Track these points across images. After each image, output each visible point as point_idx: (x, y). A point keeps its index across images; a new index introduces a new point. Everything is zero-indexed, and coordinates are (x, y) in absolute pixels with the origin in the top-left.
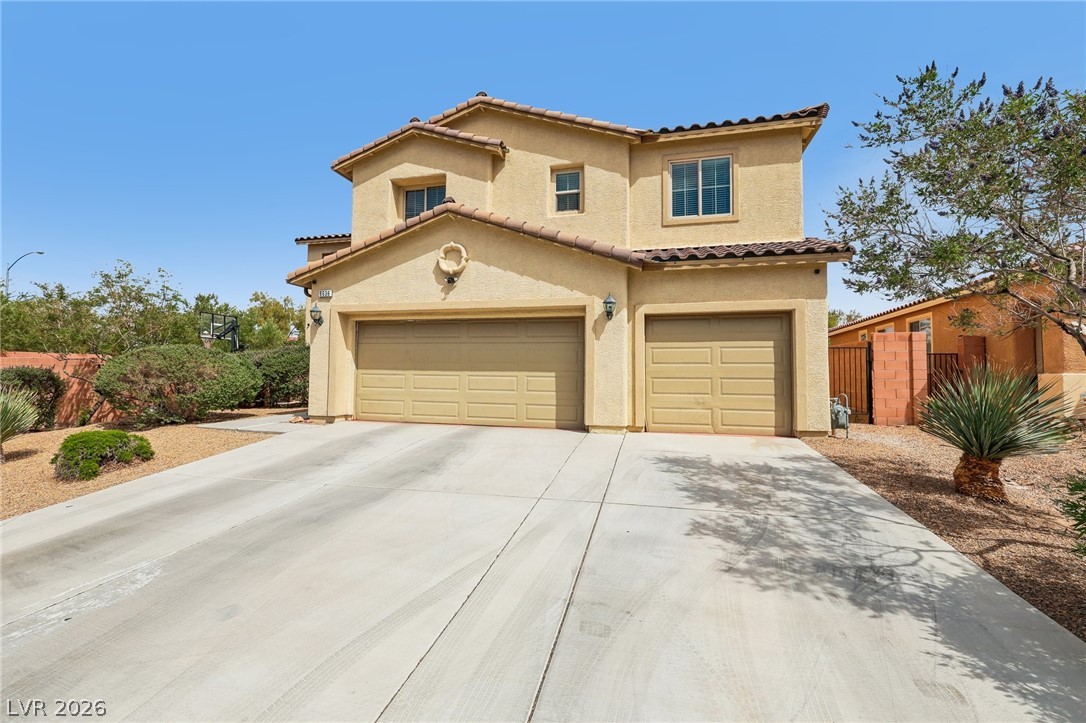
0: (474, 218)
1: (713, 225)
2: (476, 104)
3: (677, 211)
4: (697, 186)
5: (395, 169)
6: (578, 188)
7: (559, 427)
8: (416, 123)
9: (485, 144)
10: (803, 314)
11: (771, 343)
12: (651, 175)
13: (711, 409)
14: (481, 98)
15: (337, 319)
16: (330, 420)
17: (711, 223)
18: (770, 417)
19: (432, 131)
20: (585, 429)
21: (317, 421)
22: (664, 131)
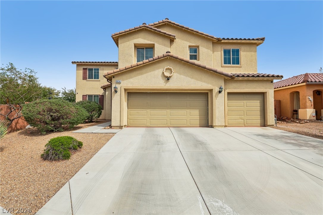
0: (178, 59)
1: (235, 68)
2: (165, 22)
3: (225, 63)
4: (230, 56)
5: (135, 40)
6: (196, 53)
7: (200, 127)
8: (145, 25)
9: (170, 35)
10: (269, 93)
11: (259, 101)
12: (218, 51)
13: (244, 120)
14: (167, 20)
15: (123, 91)
16: (121, 127)
17: (234, 67)
18: (258, 121)
19: (151, 29)
20: (212, 127)
21: (115, 128)
22: (224, 39)
